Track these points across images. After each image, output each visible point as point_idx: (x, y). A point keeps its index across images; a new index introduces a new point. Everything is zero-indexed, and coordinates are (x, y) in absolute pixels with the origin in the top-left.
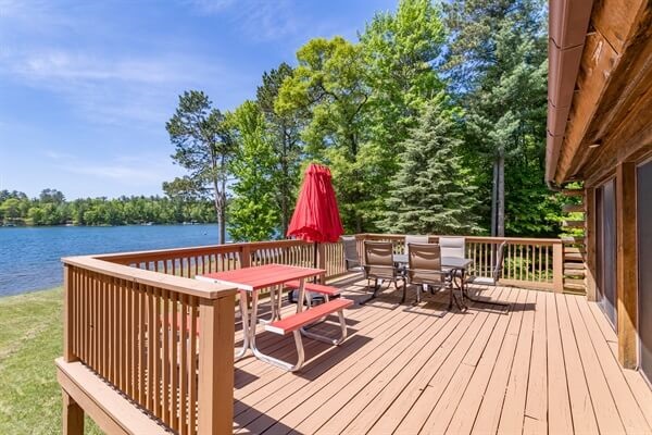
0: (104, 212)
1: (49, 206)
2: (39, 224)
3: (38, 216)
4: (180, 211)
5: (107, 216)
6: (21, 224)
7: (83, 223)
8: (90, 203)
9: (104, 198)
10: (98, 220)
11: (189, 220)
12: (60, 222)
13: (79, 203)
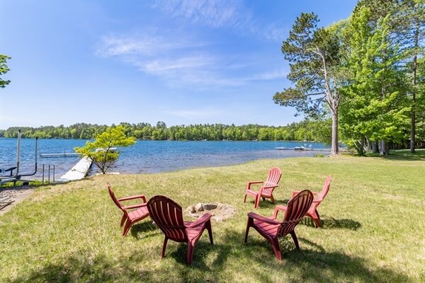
0: (184, 133)
1: (160, 129)
2: (157, 139)
3: (156, 135)
4: (221, 133)
5: (185, 135)
6: (149, 139)
7: (174, 139)
8: (178, 128)
9: (183, 126)
10: (182, 137)
11: (226, 138)
12: (165, 138)
13: (172, 128)
